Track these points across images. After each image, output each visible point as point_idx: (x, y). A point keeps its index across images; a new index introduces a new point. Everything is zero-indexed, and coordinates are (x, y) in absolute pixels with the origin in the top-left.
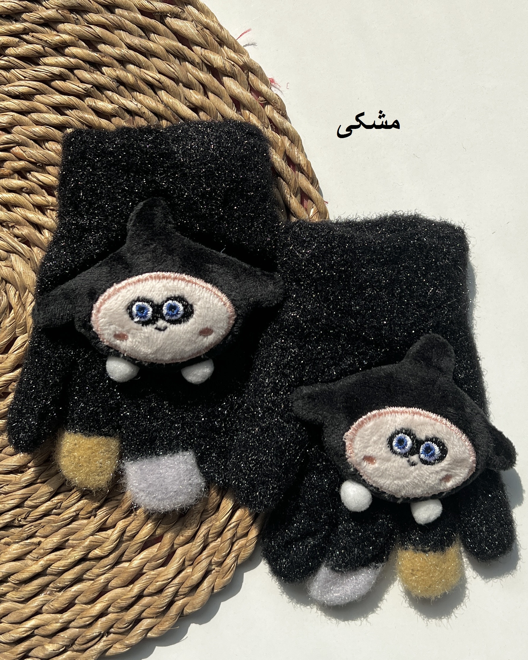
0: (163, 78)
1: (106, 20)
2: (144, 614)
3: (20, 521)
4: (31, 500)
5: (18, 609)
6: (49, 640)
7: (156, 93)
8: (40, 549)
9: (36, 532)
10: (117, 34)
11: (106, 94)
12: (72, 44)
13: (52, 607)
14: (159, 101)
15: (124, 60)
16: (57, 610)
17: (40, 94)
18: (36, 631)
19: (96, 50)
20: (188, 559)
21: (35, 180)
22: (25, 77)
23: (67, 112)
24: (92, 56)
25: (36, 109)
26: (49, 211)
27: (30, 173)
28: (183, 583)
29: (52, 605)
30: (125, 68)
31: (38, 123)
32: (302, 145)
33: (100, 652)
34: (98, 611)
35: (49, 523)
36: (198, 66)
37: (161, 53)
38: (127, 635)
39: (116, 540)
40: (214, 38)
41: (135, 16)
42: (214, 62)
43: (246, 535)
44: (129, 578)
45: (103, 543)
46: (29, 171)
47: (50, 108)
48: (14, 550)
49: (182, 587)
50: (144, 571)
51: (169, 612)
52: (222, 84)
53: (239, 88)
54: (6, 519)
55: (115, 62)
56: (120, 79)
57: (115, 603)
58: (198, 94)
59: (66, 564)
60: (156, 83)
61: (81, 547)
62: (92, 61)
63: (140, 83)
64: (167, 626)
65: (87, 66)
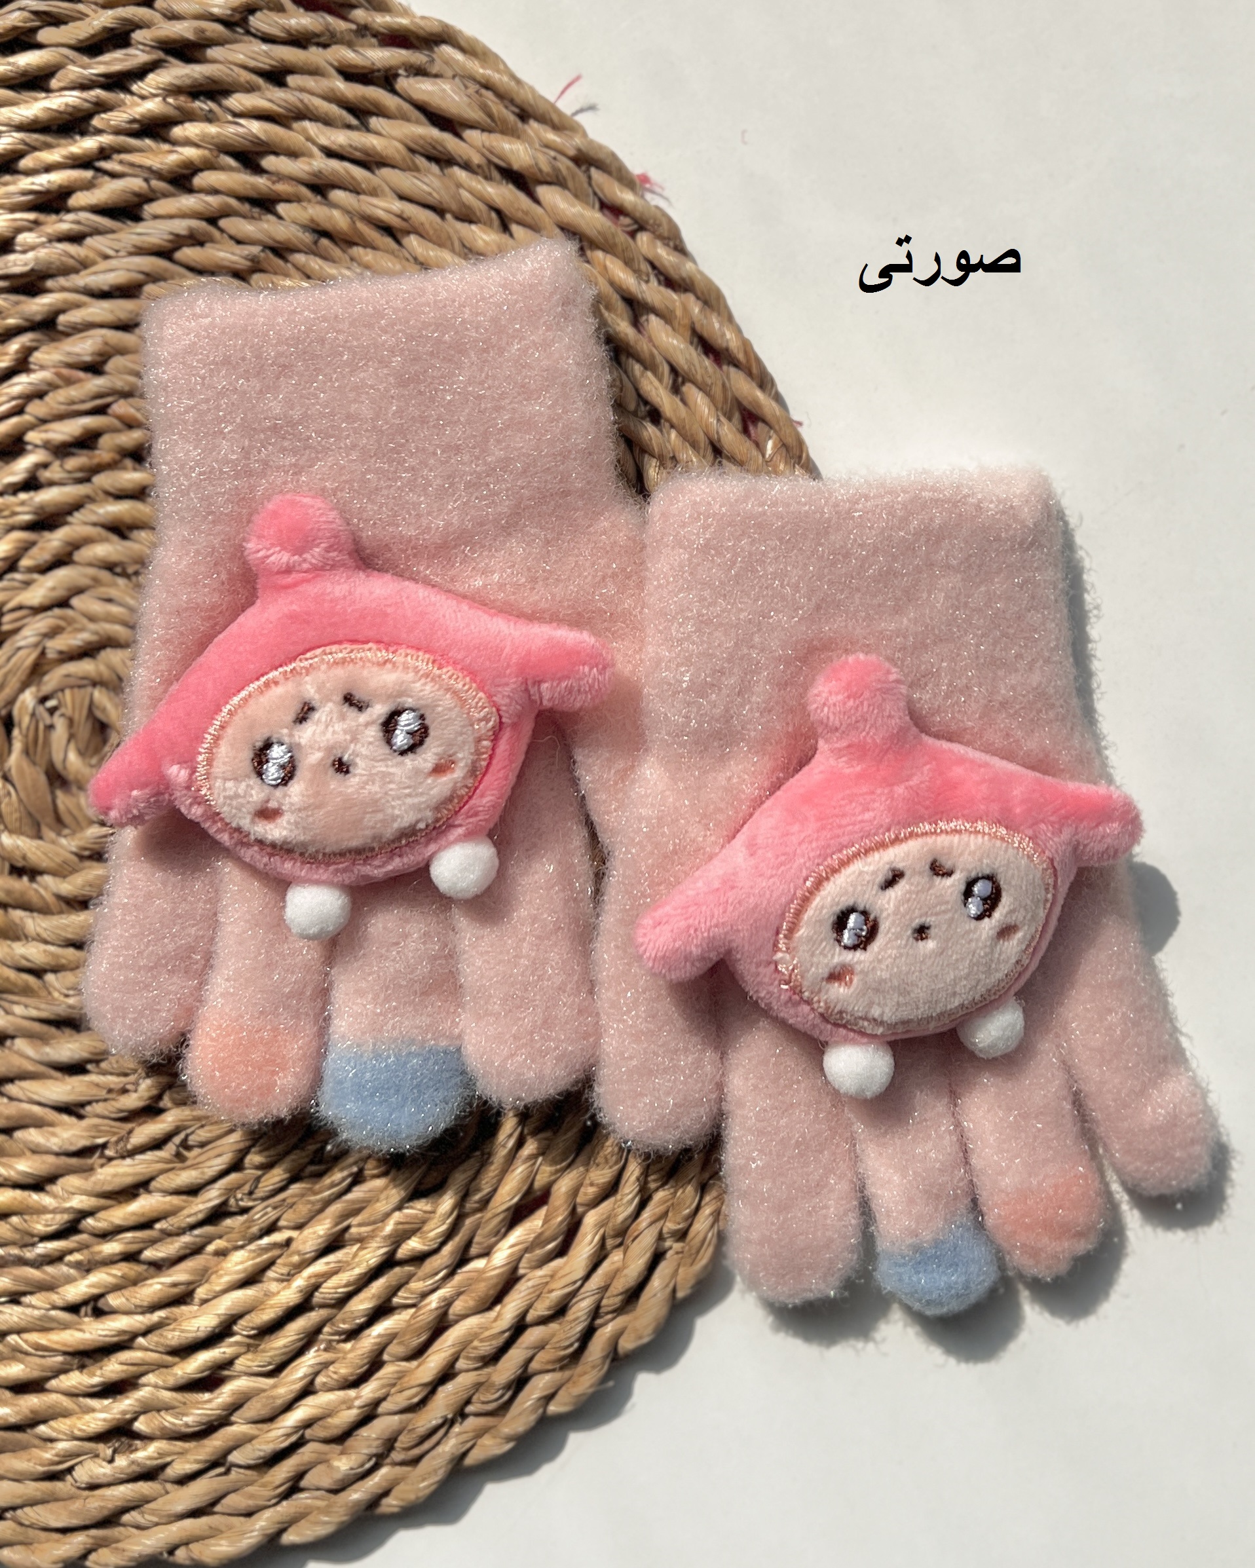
0: (411, 210)
1: (271, 104)
2: (534, 1366)
3: (242, 1199)
4: (257, 1153)
5: (265, 1390)
6: (339, 1447)
7: (398, 242)
8: (291, 1255)
9: (278, 1219)
10: (300, 130)
11: (295, 261)
12: (209, 166)
13: (335, 1376)
14: (407, 260)
15: (321, 182)
16: (346, 1380)
17: (154, 282)
18: (308, 1433)
19: (258, 170)
20: (612, 1233)
22: (117, 251)
24: (251, 184)
28: (607, 1288)
29: (335, 1373)
30: (327, 199)
32: (727, 306)
33: (451, 1461)
34: (435, 1371)
35: (302, 1196)
36: (480, 171)
37: (398, 157)
38: (504, 1416)
39: (451, 1213)
40: (506, 107)
41: (332, 85)
42: (514, 158)
44: (492, 1292)
45: (424, 1222)
48: (237, 1264)
49: (608, 1294)
50: (521, 1271)
51: (587, 1353)
52: (536, 201)
53: (573, 206)
54: (210, 1200)
55: (304, 190)
56: (318, 225)
57: (469, 1349)
58: (489, 230)
59: (352, 1279)
60: (395, 222)
61: (378, 1239)
62: (254, 194)
63: (362, 227)
64: (588, 1384)
65: (246, 207)
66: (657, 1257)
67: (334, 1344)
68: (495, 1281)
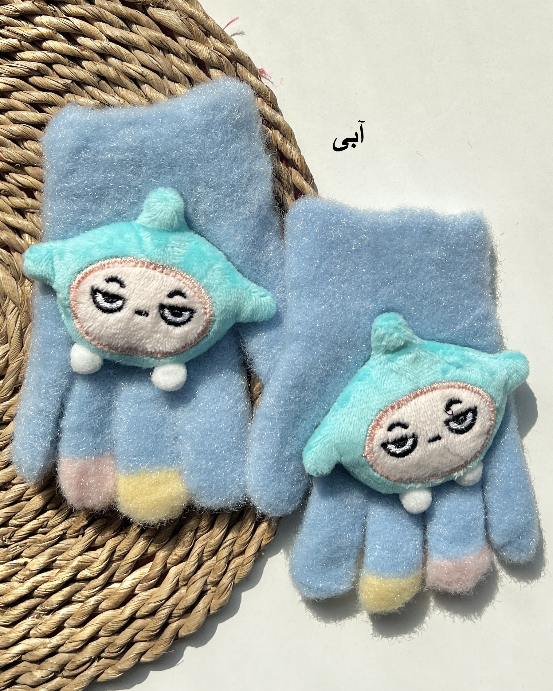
0: (146, 72)
1: (85, 12)
2: (137, 638)
3: (5, 541)
4: (15, 519)
5: (5, 634)
6: (38, 666)
7: (139, 87)
8: (25, 571)
9: (22, 552)
10: (97, 26)
11: (87, 90)
12: (50, 38)
13: (40, 631)
14: (142, 96)
15: (105, 53)
16: (44, 633)
17: (17, 91)
18: (23, 657)
19: (75, 43)
20: (182, 579)
21: (14, 181)
22: (1, 74)
23: (46, 109)
24: (71, 49)
25: (13, 107)
26: (28, 214)
27: (8, 174)
28: (176, 605)
29: (40, 630)
30: (106, 61)
31: (15, 122)
32: (294, 139)
33: (91, 678)
34: (88, 635)
35: (35, 542)
36: (183, 58)
37: (144, 45)
38: (120, 660)
39: (106, 560)
40: (199, 28)
41: (116, 6)
42: (200, 53)
43: (243, 552)
44: (120, 600)
45: (92, 563)
46: (8, 172)
47: (29, 105)
49: (176, 608)
50: (136, 592)
51: (163, 635)
52: (209, 76)
55: (96, 55)
56: (101, 73)
57: (106, 626)
58: (183, 87)
59: (54, 586)
60: (139, 77)
61: (69, 568)
62: (71, 55)
63: (122, 77)
64: (161, 650)
65: (67, 60)
66: (203, 593)
67: (41, 615)
68: (123, 595)
